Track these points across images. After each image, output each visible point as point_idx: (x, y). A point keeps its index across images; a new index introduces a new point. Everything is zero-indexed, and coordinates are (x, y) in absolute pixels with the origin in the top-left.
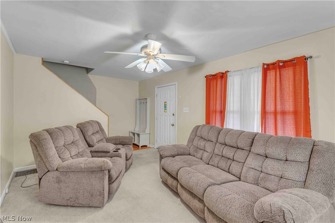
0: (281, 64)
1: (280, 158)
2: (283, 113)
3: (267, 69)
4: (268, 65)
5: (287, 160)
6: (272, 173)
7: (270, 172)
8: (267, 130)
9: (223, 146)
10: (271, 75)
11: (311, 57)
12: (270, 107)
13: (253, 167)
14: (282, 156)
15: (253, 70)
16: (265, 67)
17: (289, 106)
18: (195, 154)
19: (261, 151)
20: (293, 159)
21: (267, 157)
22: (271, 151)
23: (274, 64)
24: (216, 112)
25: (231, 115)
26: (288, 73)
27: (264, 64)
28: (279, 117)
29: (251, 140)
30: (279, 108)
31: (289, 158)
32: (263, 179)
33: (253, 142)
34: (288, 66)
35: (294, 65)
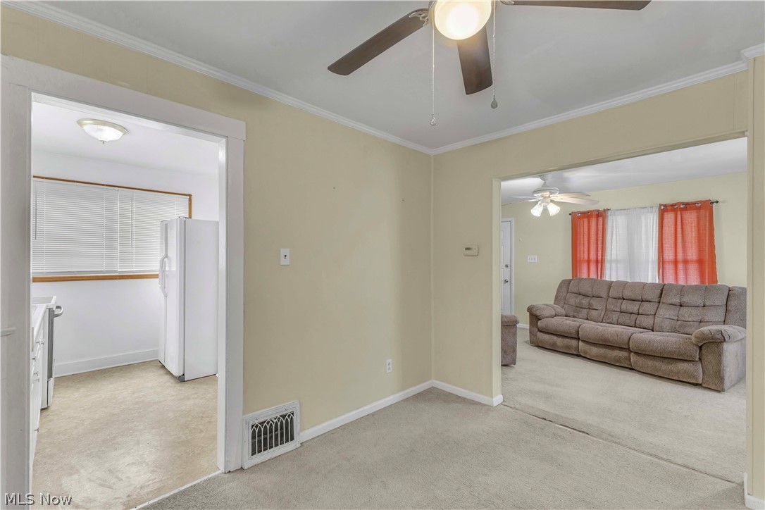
0: (682, 206)
1: (697, 304)
2: (686, 262)
3: (664, 210)
4: (665, 206)
5: (704, 306)
6: (690, 319)
7: (688, 319)
8: (665, 279)
9: (620, 301)
10: (669, 217)
11: (717, 202)
12: (669, 255)
13: (667, 317)
14: (700, 302)
15: (646, 210)
16: (662, 207)
17: (692, 254)
18: (575, 314)
19: (676, 300)
20: (711, 304)
21: (681, 306)
22: (686, 299)
23: (673, 205)
24: (589, 261)
25: (614, 266)
26: (691, 217)
27: (660, 205)
28: (680, 266)
29: (659, 291)
30: (680, 256)
31: (707, 304)
32: (680, 327)
33: (661, 294)
34: (691, 209)
35: (699, 209)
